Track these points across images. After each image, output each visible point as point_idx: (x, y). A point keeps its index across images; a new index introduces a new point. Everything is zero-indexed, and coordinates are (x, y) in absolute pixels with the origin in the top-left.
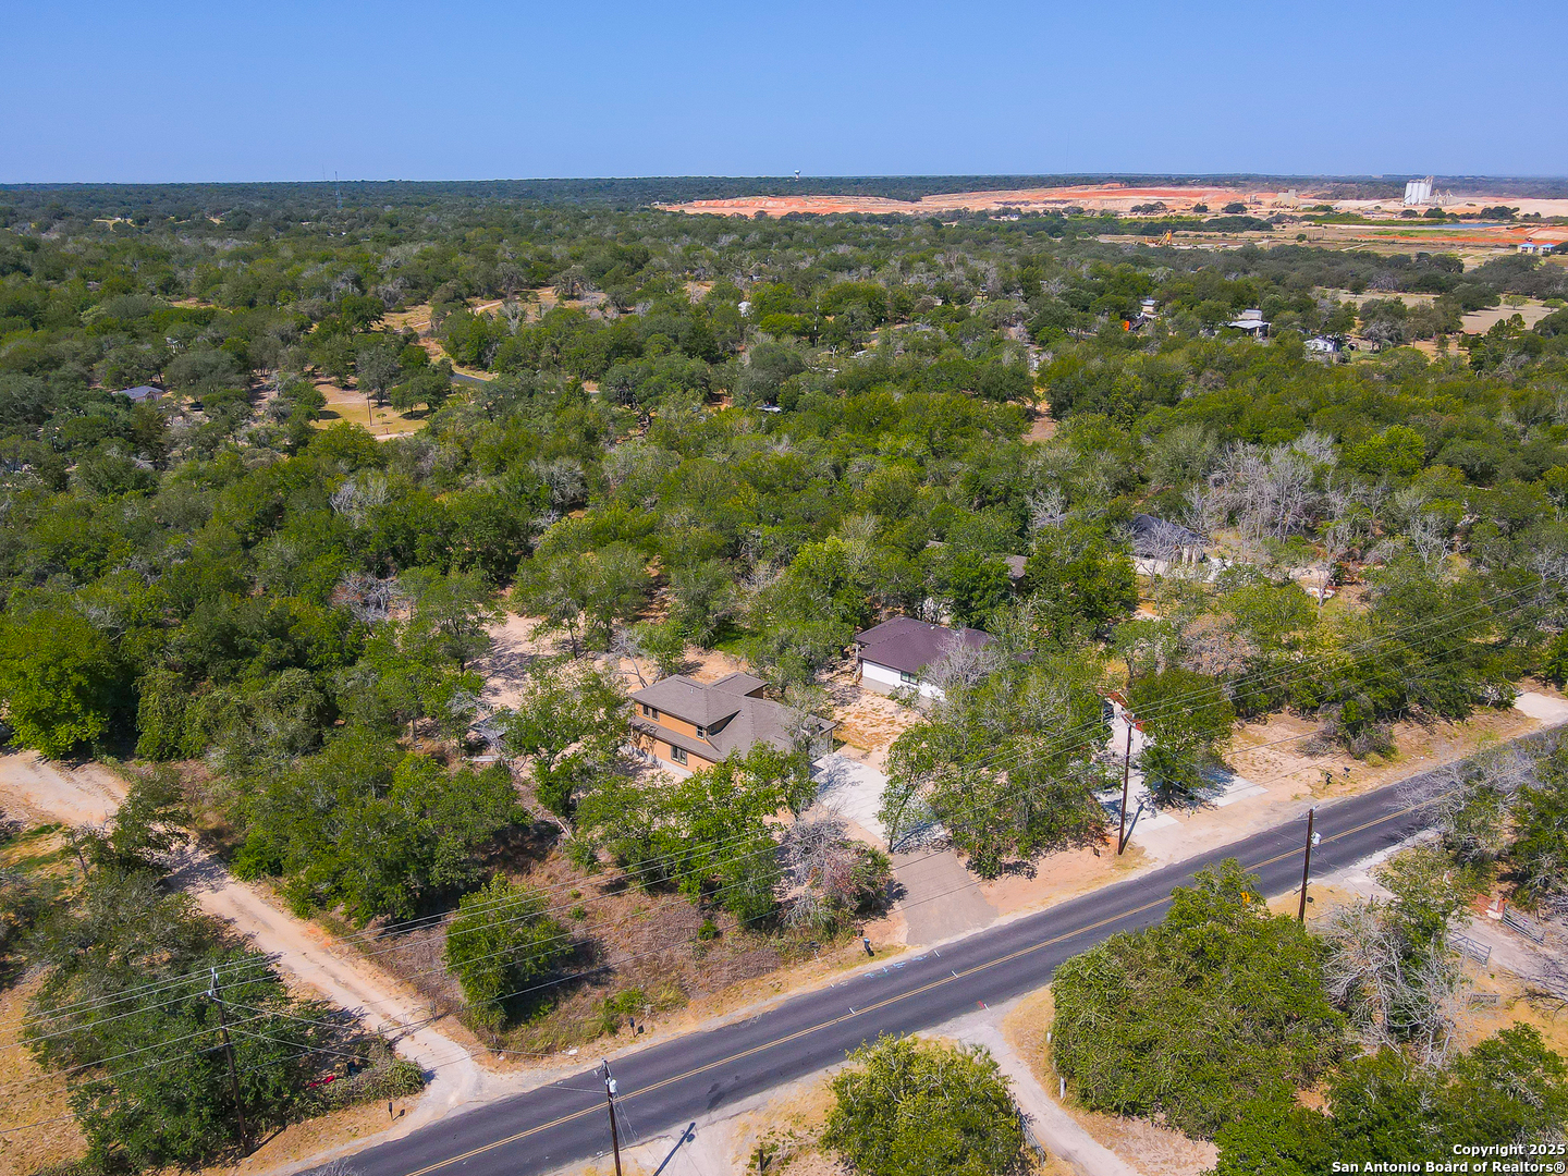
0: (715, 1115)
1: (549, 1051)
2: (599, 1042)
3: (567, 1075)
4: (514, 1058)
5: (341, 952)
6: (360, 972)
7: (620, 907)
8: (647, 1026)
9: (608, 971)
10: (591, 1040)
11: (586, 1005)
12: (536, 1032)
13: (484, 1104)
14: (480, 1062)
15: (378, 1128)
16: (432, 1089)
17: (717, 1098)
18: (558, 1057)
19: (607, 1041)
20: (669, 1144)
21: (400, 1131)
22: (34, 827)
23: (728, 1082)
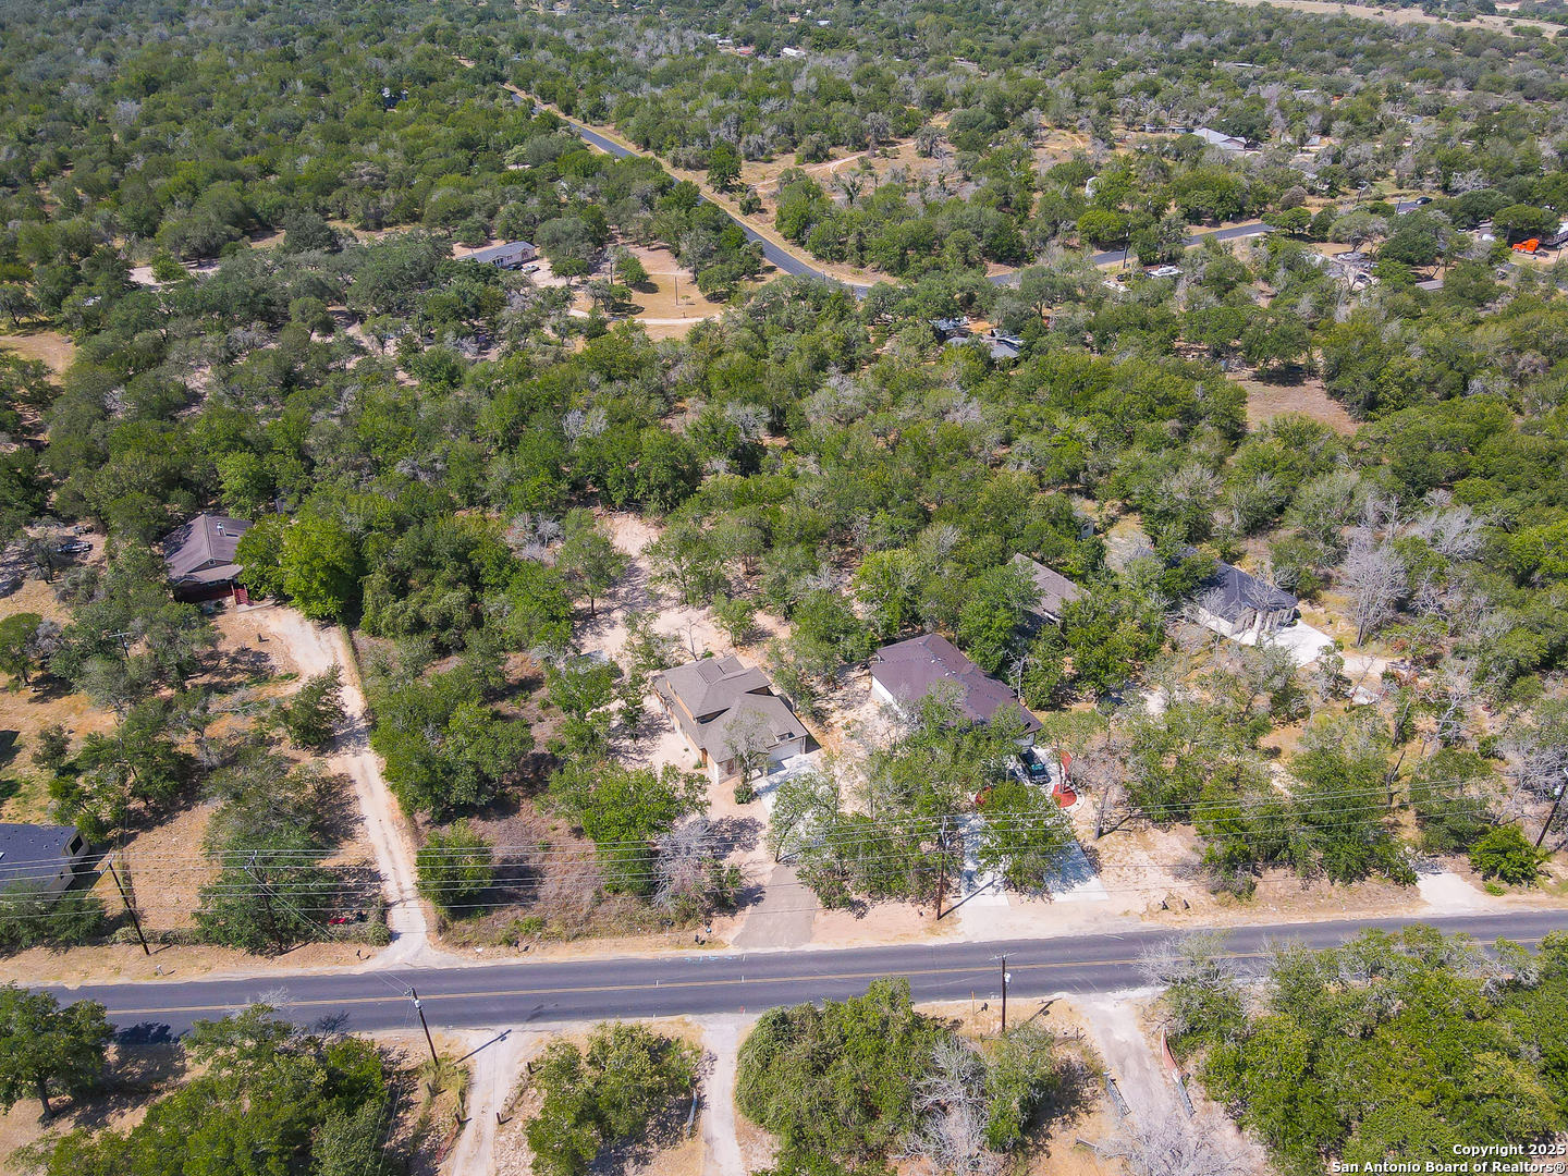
0: (528, 1026)
1: (465, 944)
2: (498, 948)
3: (465, 965)
4: (446, 941)
5: (400, 826)
6: (403, 846)
7: (575, 846)
8: (532, 946)
9: (535, 898)
10: (494, 946)
11: (505, 918)
12: (462, 926)
13: (411, 968)
14: (429, 937)
15: (348, 961)
16: (394, 946)
17: (537, 1015)
18: (469, 951)
19: (503, 949)
20: (493, 1036)
21: (359, 969)
22: (283, 673)
23: (551, 1006)
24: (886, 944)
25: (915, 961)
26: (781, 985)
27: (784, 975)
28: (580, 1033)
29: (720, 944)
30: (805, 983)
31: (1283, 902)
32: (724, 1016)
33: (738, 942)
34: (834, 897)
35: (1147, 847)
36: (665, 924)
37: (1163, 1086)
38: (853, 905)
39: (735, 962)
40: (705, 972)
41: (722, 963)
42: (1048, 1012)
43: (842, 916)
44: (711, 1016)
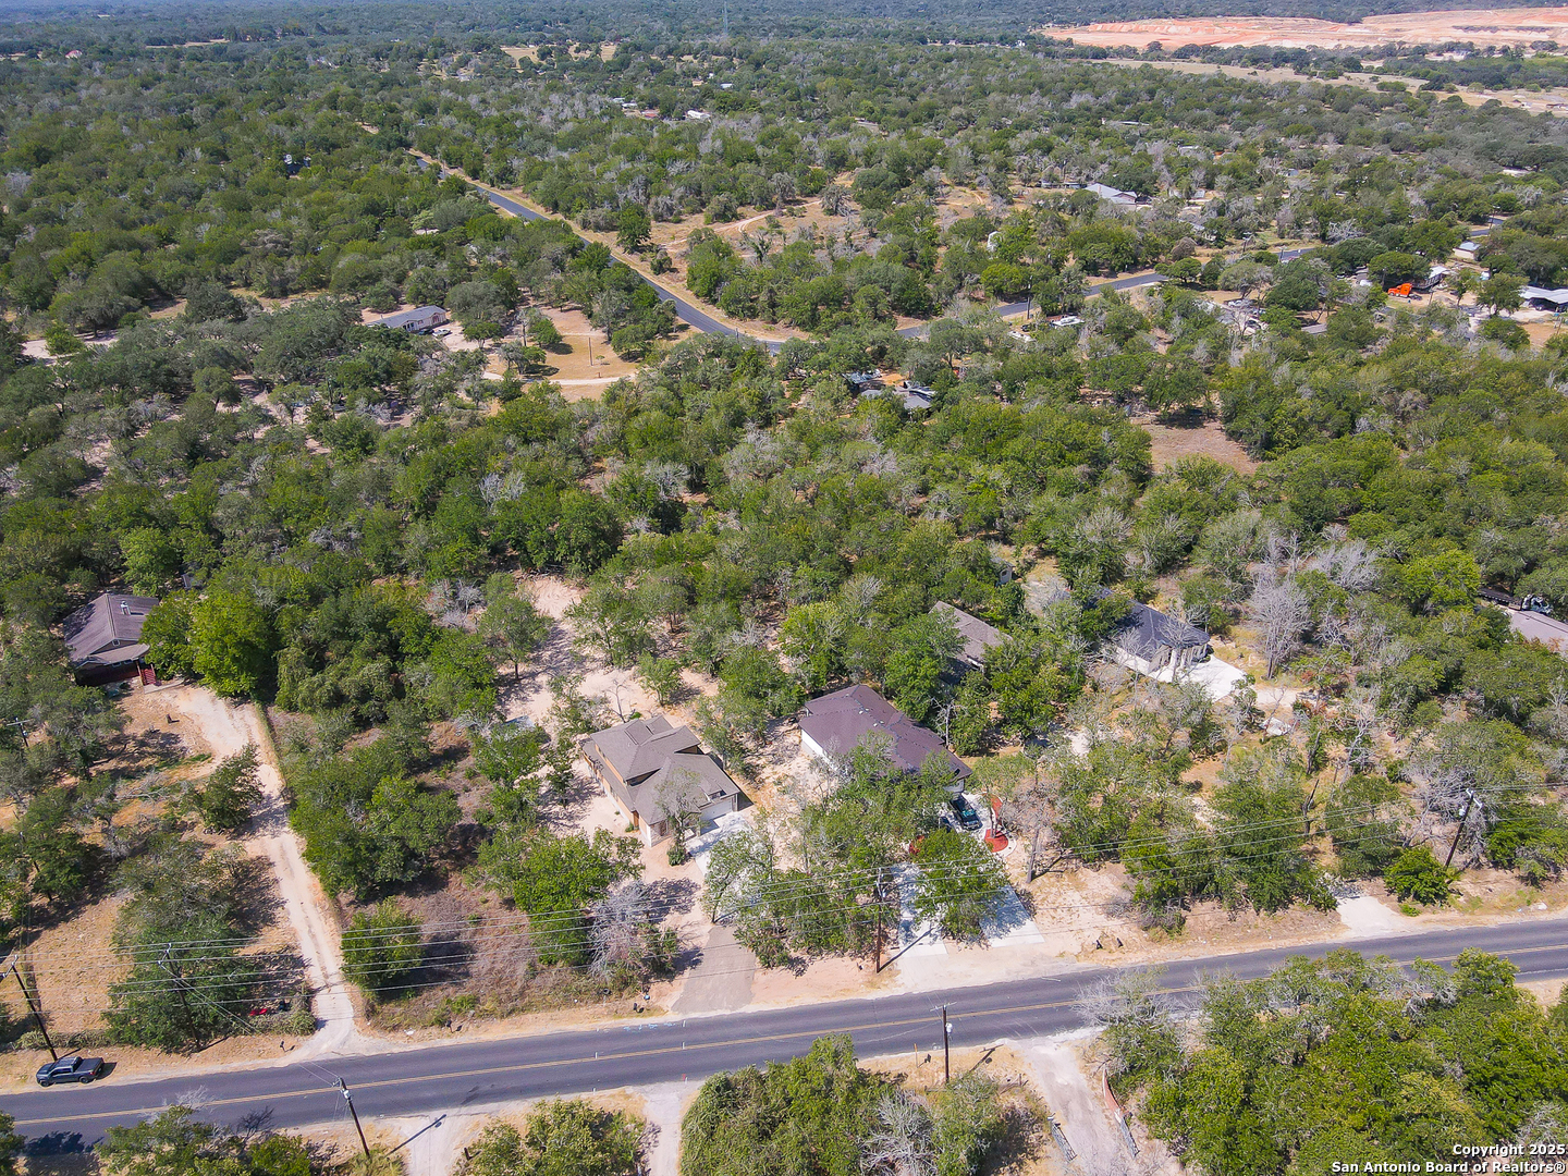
0: (464, 1109)
1: (395, 1028)
2: (430, 1030)
3: (396, 1050)
4: (375, 1026)
5: (323, 908)
6: (327, 928)
7: (507, 918)
8: (465, 1025)
9: (467, 975)
10: (425, 1027)
11: (437, 997)
12: (394, 1009)
13: (338, 1057)
14: (356, 1022)
15: (270, 1054)
16: (320, 1034)
17: (472, 1098)
18: (399, 1035)
19: (434, 1030)
20: (426, 1122)
21: (283, 1061)
22: (195, 754)
23: (486, 1087)
24: (826, 1001)
25: (855, 1016)
26: (724, 1049)
27: (726, 1038)
28: (518, 1113)
29: (659, 1010)
30: (747, 1046)
31: (1212, 934)
32: (666, 1085)
33: (677, 1007)
34: (772, 954)
35: (1079, 887)
36: (602, 993)
37: (1106, 1127)
38: (791, 963)
39: (676, 1029)
40: (644, 1041)
41: (662, 1030)
42: (990, 1060)
43: (782, 974)
44: (652, 1086)
